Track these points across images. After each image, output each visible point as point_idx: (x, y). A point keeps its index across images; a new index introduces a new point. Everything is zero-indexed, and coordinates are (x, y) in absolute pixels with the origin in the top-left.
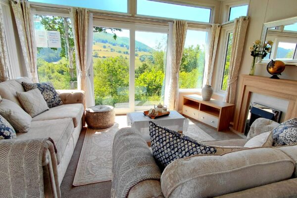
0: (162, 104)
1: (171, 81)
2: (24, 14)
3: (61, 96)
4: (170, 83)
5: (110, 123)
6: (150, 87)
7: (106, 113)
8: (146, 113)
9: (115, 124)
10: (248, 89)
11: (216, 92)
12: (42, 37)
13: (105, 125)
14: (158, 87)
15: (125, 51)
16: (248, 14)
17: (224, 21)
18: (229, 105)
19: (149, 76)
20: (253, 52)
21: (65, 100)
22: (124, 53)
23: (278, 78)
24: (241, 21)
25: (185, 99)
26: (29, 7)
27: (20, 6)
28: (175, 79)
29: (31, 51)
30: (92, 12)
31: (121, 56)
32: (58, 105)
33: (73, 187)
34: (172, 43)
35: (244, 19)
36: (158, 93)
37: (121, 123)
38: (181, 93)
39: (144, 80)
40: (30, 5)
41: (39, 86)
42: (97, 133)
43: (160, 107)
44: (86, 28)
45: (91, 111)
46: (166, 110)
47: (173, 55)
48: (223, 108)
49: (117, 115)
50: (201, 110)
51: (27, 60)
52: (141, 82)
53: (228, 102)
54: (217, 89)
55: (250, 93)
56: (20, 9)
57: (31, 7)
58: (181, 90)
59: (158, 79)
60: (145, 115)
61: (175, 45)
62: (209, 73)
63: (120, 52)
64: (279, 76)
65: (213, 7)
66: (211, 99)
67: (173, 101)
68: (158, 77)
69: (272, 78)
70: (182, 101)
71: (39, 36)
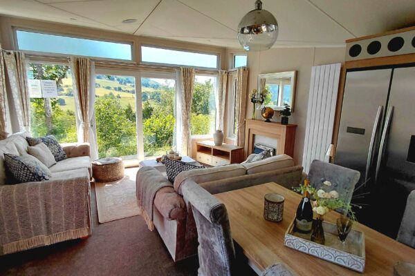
0: (174, 150)
1: (182, 128)
2: (18, 65)
3: (65, 149)
4: (182, 130)
5: (120, 174)
6: (158, 136)
7: (115, 165)
8: (158, 160)
9: (125, 177)
10: (252, 133)
11: (230, 136)
12: (35, 87)
13: (114, 177)
14: (169, 136)
15: (117, 87)
16: (247, 64)
17: (230, 67)
18: (239, 147)
19: (156, 123)
20: (252, 99)
21: (69, 153)
22: (115, 89)
23: (270, 122)
24: (241, 70)
25: (198, 146)
26: (23, 56)
27: (14, 57)
28: (186, 126)
29: (25, 103)
30: (94, 60)
31: (111, 94)
32: (63, 158)
33: (99, 224)
34: (181, 89)
35: (244, 69)
36: (170, 142)
37: (130, 175)
38: (193, 140)
39: (150, 127)
40: (25, 54)
41: (43, 140)
42: (107, 185)
43: (172, 153)
44: (88, 78)
45: (99, 163)
46: (178, 155)
47: (182, 101)
48: (232, 151)
49: (126, 168)
50: (214, 155)
51: (20, 112)
52: (147, 130)
53: (238, 145)
54: (230, 133)
55: (254, 135)
56: (14, 60)
57: (26, 57)
58: (193, 137)
59: (168, 125)
60: (158, 161)
61: (183, 91)
62: (220, 118)
63: (108, 88)
64: (271, 120)
65: (219, 54)
66: (223, 144)
67: (186, 148)
68: (168, 123)
69: (266, 121)
70: (196, 148)
71: (32, 85)
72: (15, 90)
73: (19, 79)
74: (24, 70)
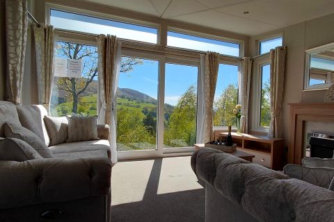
2: (47, 38)
12: (61, 66)
17: (254, 54)
26: (52, 30)
27: (43, 30)
35: (282, 49)
38: (216, 131)
44: (114, 56)
48: (274, 142)
50: (244, 148)
53: (274, 137)
55: (304, 122)
56: (43, 33)
71: (58, 64)
72: (40, 64)
73: (46, 53)
74: (52, 45)
